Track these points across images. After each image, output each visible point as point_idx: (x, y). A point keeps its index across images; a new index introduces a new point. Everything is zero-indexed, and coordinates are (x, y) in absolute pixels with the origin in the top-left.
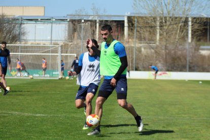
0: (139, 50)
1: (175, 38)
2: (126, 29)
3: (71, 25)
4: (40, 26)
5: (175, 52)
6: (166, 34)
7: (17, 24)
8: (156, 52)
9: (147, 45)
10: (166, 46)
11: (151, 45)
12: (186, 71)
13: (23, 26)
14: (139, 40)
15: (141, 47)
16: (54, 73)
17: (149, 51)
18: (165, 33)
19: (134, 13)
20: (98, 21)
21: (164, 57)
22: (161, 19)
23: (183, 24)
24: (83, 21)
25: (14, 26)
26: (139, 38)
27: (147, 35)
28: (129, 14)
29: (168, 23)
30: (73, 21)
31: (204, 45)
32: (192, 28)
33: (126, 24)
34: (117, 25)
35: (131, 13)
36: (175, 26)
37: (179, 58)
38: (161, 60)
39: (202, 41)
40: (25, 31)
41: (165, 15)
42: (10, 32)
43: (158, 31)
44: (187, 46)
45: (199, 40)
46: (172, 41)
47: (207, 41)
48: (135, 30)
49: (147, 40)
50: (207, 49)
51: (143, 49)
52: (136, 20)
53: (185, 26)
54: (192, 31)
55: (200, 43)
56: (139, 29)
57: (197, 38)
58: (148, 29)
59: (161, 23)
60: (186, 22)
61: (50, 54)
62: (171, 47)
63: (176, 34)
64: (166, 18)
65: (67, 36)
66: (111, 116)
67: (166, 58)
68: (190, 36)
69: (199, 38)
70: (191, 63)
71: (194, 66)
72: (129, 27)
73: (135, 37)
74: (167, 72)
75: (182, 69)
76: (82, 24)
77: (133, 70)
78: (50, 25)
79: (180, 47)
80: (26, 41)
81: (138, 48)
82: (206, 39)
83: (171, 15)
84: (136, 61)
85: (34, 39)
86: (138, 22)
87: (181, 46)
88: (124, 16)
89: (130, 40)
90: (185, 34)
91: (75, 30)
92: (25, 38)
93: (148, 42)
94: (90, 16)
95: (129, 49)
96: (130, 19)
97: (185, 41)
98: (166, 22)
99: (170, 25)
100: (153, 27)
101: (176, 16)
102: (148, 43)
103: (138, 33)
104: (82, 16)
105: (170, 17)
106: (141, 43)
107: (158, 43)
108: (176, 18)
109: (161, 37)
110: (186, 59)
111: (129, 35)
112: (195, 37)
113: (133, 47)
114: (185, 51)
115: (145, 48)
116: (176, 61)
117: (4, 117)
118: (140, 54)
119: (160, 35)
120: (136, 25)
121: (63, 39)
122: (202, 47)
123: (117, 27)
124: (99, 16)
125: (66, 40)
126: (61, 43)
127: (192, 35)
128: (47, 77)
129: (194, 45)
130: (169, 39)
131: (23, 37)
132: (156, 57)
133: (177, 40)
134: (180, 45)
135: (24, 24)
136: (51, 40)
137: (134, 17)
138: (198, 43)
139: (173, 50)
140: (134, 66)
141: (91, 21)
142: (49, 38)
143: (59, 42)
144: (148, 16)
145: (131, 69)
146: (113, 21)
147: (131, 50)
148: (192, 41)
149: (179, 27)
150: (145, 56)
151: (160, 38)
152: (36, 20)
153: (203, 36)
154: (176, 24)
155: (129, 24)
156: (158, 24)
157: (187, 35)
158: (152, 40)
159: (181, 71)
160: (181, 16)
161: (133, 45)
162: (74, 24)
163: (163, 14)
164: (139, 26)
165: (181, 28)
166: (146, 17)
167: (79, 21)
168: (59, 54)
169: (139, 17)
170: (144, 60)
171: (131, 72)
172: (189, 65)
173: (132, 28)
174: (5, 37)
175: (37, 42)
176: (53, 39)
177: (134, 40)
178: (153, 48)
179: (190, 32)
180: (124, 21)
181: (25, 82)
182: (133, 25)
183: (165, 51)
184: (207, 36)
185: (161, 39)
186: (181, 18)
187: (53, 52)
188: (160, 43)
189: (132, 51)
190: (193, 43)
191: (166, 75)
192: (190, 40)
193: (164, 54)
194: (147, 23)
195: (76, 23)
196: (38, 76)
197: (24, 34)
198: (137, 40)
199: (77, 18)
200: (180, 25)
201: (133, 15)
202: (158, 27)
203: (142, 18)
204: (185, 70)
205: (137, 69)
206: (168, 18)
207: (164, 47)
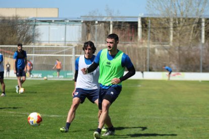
0: (153, 51)
1: (189, 39)
2: (140, 30)
3: (85, 26)
4: (54, 28)
5: (189, 53)
6: (180, 35)
7: (31, 25)
8: (170, 53)
9: (160, 46)
11: (165, 46)
12: (199, 72)
13: (37, 27)
14: (153, 41)
15: (154, 48)
16: (68, 74)
17: (162, 52)
18: (178, 34)
19: (147, 15)
20: (111, 22)
21: (178, 58)
22: (175, 20)
23: (196, 25)
24: (97, 22)
25: (28, 28)
26: (153, 39)
27: (160, 36)
28: (142, 15)
29: (181, 24)
30: (86, 23)
32: (205, 29)
33: (140, 25)
34: (131, 26)
35: (145, 15)
36: (188, 27)
37: (192, 58)
38: (175, 61)
40: (39, 32)
41: (178, 16)
42: (23, 33)
43: (172, 32)
44: (200, 47)
46: (185, 42)
48: (149, 32)
49: (160, 41)
51: (156, 50)
52: (149, 21)
53: (198, 26)
54: (205, 31)
56: (152, 30)
58: (162, 30)
59: (175, 24)
60: (199, 22)
61: (65, 55)
62: (184, 48)
63: (189, 34)
64: (179, 19)
65: (81, 37)
66: (125, 117)
67: (180, 59)
68: (203, 36)
70: (205, 64)
71: (207, 67)
72: (142, 28)
73: (149, 38)
74: (182, 73)
75: (195, 69)
76: (96, 26)
77: (146, 71)
78: (63, 27)
79: (193, 48)
80: (40, 43)
81: (152, 49)
83: (184, 16)
84: (149, 61)
85: (48, 40)
86: (151, 23)
87: (195, 47)
88: (137, 17)
89: (144, 41)
90: (199, 35)
91: (88, 31)
92: (39, 39)
94: (104, 17)
95: (143, 50)
96: (144, 21)
97: (199, 42)
98: (179, 23)
99: (184, 26)
100: (166, 28)
101: (189, 17)
102: (161, 44)
103: (151, 34)
104: (96, 17)
105: (184, 18)
106: (154, 44)
107: (171, 44)
108: (189, 19)
109: (175, 38)
110: (199, 60)
111: (143, 36)
112: (208, 38)
113: (147, 48)
114: (198, 52)
115: (158, 49)
116: (189, 62)
117: (19, 118)
118: (154, 55)
119: (174, 36)
120: (149, 26)
121: (77, 40)
123: (131, 28)
124: (113, 17)
125: (80, 42)
126: (75, 45)
127: (206, 36)
128: (61, 78)
129: (207, 46)
130: (182, 40)
131: (37, 39)
132: (170, 58)
133: (190, 41)
134: (193, 46)
135: (38, 25)
136: (65, 41)
137: (148, 18)
139: (187, 51)
140: (148, 67)
141: (105, 22)
142: (63, 39)
143: (73, 44)
144: (161, 17)
145: (144, 69)
146: (126, 22)
147: (144, 51)
148: (205, 42)
149: (192, 28)
150: (159, 57)
152: (50, 22)
154: (189, 25)
155: (142, 26)
156: (171, 24)
157: (201, 36)
158: (166, 41)
159: (195, 71)
160: (194, 17)
161: (146, 46)
162: (88, 26)
163: (176, 15)
164: (153, 27)
165: (194, 29)
166: (159, 18)
167: (93, 22)
168: (73, 55)
169: (153, 18)
170: (157, 61)
171: (145, 73)
172: (203, 66)
173: (146, 29)
174: (19, 38)
175: (51, 43)
176: (67, 40)
177: (148, 41)
178: (166, 49)
179: (203, 33)
180: (137, 22)
181: (39, 83)
182: (146, 26)
183: (179, 52)
185: (174, 40)
186: (194, 19)
187: (66, 53)
188: (174, 44)
189: (146, 52)
190: (207, 43)
191: (179, 76)
192: (203, 41)
193: (178, 55)
194: (161, 24)
195: (90, 25)
196: (53, 77)
197: (38, 35)
198: (151, 42)
199: (91, 19)
200: (193, 26)
201: (147, 16)
202: (172, 28)
203: (155, 19)
205: (150, 70)
206: (181, 20)
207: (178, 48)
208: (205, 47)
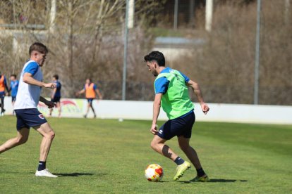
1: (95, 18)
5: (94, 52)
6: (73, 6)
9: (25, 32)
10: (71, 37)
11: (36, 32)
12: (120, 99)
14: (7, 22)
15: (10, 39)
18: (70, 4)
21: (68, 62)
27: (26, 8)
31: (165, 36)
37: (103, 65)
39: (159, 24)
44: (123, 38)
45: (154, 23)
46: (86, 25)
47: (172, 26)
49: (26, 22)
50: (173, 46)
51: (15, 43)
55: (156, 29)
57: (147, 17)
62: (82, 38)
63: (97, 7)
67: (71, 66)
68: (131, 11)
69: (152, 17)
70: (131, 78)
71: (138, 87)
74: (74, 101)
75: (109, 92)
79: (106, 39)
81: (3, 39)
82: (171, 20)
87: (110, 38)
90: (120, 7)
93: (29, 26)
97: (119, 24)
102: (28, 29)
106: (11, 28)
107: (52, 30)
109: (60, 14)
110: (119, 69)
112: (143, 16)
114: (118, 49)
115: (20, 41)
116: (95, 74)
118: (8, 56)
119: (59, 9)
122: (159, 40)
127: (136, 10)
129: (141, 35)
130: (79, 19)
133: (98, 22)
134: (105, 34)
138: (150, 30)
139: (89, 45)
148: (135, 25)
151: (57, 17)
153: (164, 12)
157: (124, 11)
158: (38, 21)
172: (127, 84)
179: (131, 3)
183: (70, 49)
184: (172, 13)
185: (59, 19)
188: (58, 30)
190: (138, 28)
191: (70, 106)
192: (130, 23)
193: (67, 56)
198: (2, 21)
204: (117, 96)
207: (68, 38)
208: (134, 38)
